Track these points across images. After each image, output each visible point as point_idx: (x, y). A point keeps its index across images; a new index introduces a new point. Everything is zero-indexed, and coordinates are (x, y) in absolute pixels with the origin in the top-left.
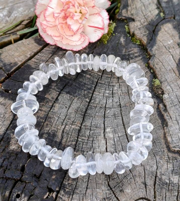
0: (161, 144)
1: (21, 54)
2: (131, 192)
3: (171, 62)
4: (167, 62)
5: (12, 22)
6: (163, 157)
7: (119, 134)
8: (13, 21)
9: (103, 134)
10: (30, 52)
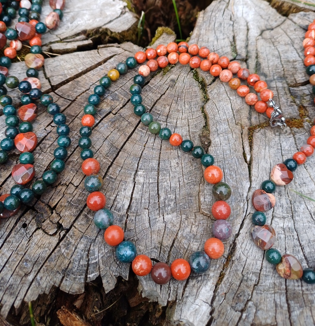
0: (191, 202)
1: (73, 67)
2: (143, 250)
3: (228, 111)
4: (223, 111)
5: (73, 30)
6: (190, 218)
7: (150, 180)
8: (74, 28)
9: (133, 176)
10: (82, 67)
